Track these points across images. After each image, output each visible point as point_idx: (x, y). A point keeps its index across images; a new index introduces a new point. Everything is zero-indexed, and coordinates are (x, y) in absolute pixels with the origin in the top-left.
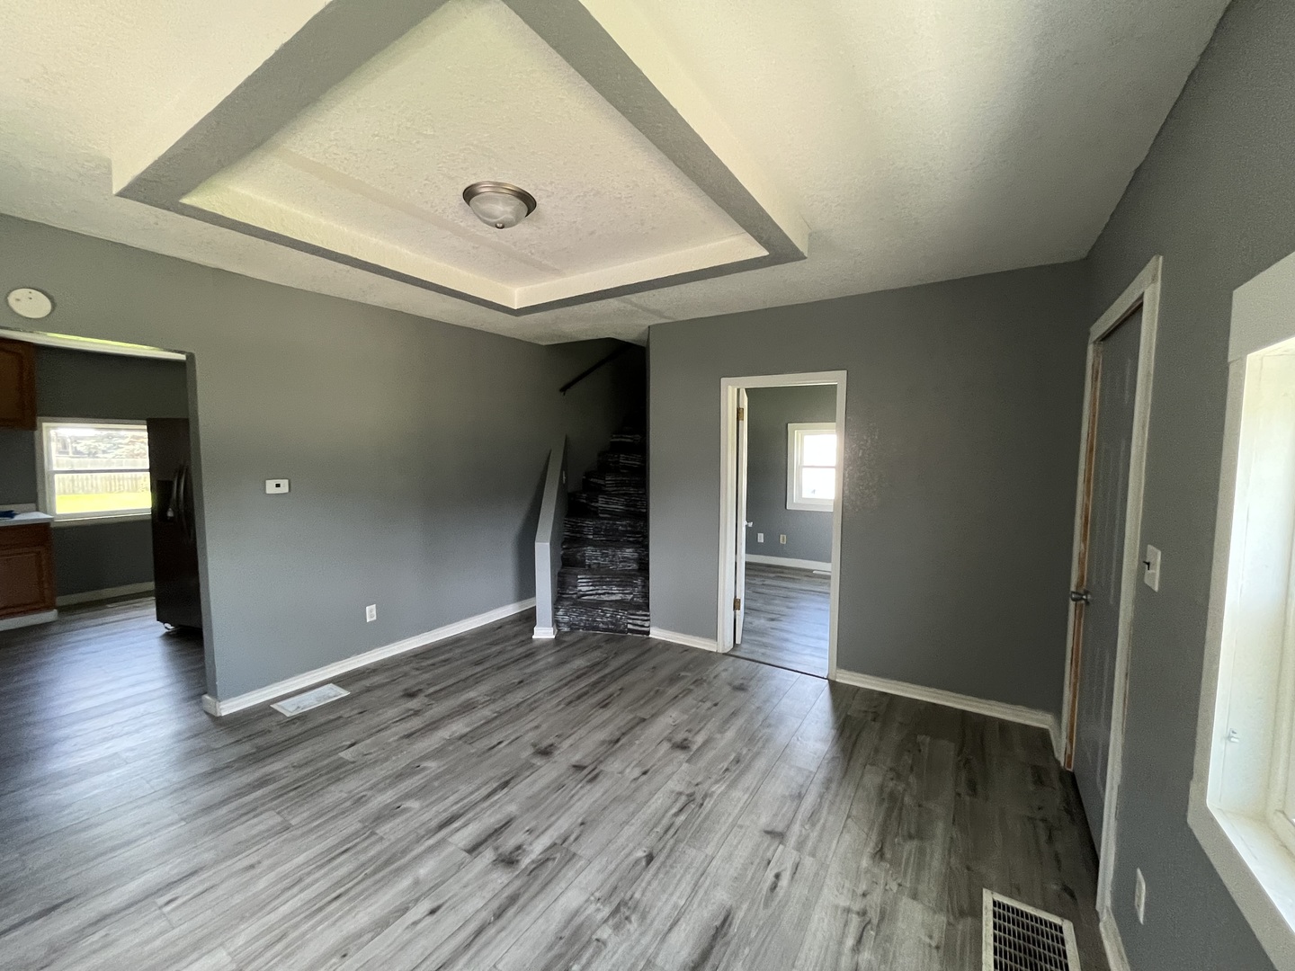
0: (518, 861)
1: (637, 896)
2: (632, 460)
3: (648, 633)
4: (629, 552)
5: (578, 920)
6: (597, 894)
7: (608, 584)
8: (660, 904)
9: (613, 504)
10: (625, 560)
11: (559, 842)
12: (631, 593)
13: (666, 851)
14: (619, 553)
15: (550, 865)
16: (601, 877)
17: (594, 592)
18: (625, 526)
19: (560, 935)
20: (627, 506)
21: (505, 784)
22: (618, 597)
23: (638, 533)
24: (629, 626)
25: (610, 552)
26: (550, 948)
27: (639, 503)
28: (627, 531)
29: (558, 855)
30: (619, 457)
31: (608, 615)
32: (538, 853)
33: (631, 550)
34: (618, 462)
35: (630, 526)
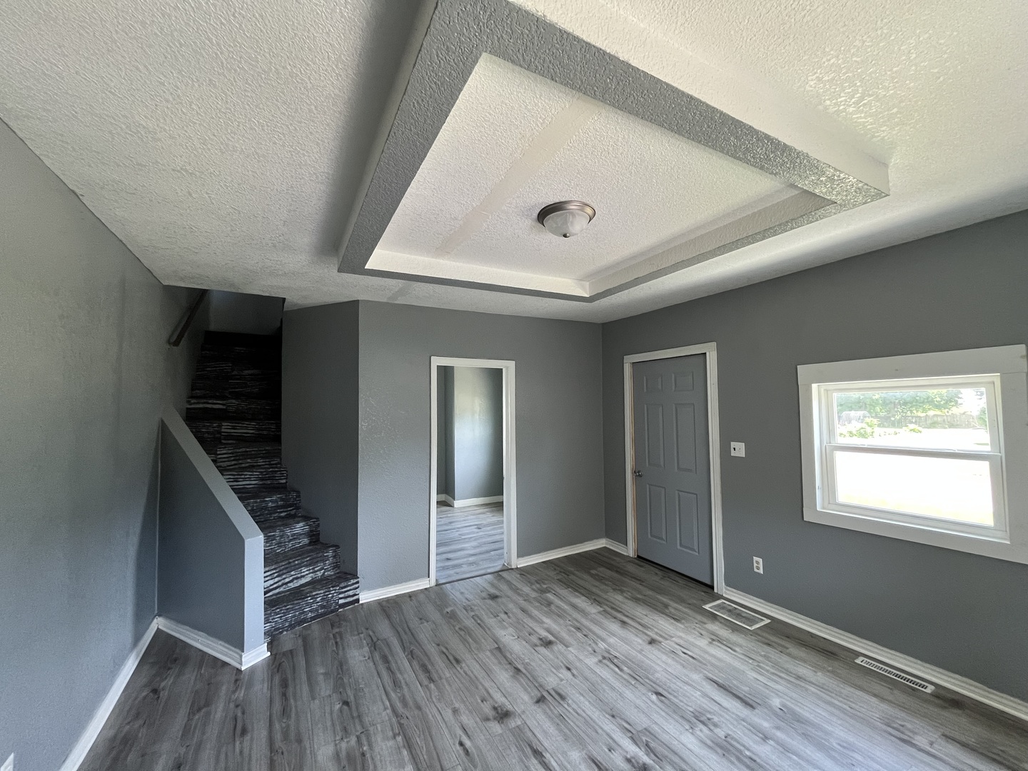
0: (644, 764)
1: (691, 710)
2: (242, 428)
3: (358, 600)
4: (300, 527)
5: (709, 742)
6: (687, 727)
7: (297, 567)
8: (699, 702)
9: (245, 479)
10: (296, 537)
11: (630, 735)
12: (322, 569)
13: (654, 685)
14: (288, 532)
15: (652, 745)
16: (671, 721)
17: (280, 583)
18: (276, 501)
19: (722, 755)
20: (261, 479)
21: (537, 754)
22: (308, 579)
23: (290, 506)
24: (341, 602)
25: (277, 533)
26: (732, 763)
27: (278, 474)
28: (278, 507)
29: (644, 739)
30: (220, 426)
31: (318, 599)
32: (638, 750)
33: (301, 524)
34: (220, 432)
35: (282, 499)
